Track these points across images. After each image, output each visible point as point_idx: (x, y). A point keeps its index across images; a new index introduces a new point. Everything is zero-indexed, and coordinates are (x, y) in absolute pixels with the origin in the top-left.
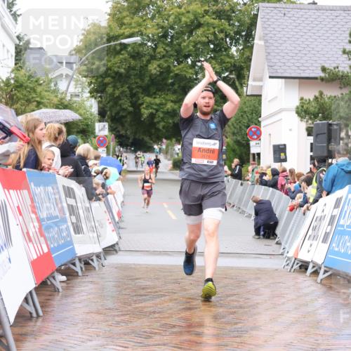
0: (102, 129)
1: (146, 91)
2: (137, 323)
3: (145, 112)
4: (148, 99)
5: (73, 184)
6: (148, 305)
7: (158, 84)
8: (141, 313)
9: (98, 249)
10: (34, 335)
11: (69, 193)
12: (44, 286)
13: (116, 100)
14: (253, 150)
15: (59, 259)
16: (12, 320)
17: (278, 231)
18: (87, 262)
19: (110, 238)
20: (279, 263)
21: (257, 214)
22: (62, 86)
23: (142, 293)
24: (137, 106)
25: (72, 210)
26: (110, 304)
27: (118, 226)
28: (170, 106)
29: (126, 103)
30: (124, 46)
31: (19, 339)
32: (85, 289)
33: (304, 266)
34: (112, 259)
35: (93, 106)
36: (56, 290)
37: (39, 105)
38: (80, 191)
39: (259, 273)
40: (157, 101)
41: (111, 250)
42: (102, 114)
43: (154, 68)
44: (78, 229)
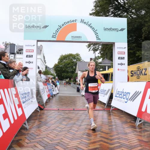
0: (57, 78)
1: (63, 72)
2: (61, 103)
3: (62, 75)
4: (63, 74)
5: (53, 85)
6: (63, 101)
7: (64, 72)
8: (61, 102)
9: (56, 93)
10: (48, 105)
11: (52, 86)
12: (49, 98)
13: (58, 74)
14: (77, 80)
15: (51, 95)
16: (45, 102)
17: (80, 91)
18: (55, 95)
19: (58, 92)
20: (80, 95)
21: (77, 88)
22: (51, 72)
23: (62, 99)
24: (61, 74)
25: (53, 88)
26: (58, 101)
27: (59, 90)
28: (66, 75)
29: (60, 74)
30: (60, 67)
31: (46, 105)
32: (54, 99)
33: (83, 96)
34: (58, 95)
35: (55, 74)
36: (51, 99)
37: (48, 75)
38: (54, 86)
39: (77, 97)
40: (64, 74)
41: (58, 94)
42: (57, 75)
43: (64, 69)
44: (53, 91)
